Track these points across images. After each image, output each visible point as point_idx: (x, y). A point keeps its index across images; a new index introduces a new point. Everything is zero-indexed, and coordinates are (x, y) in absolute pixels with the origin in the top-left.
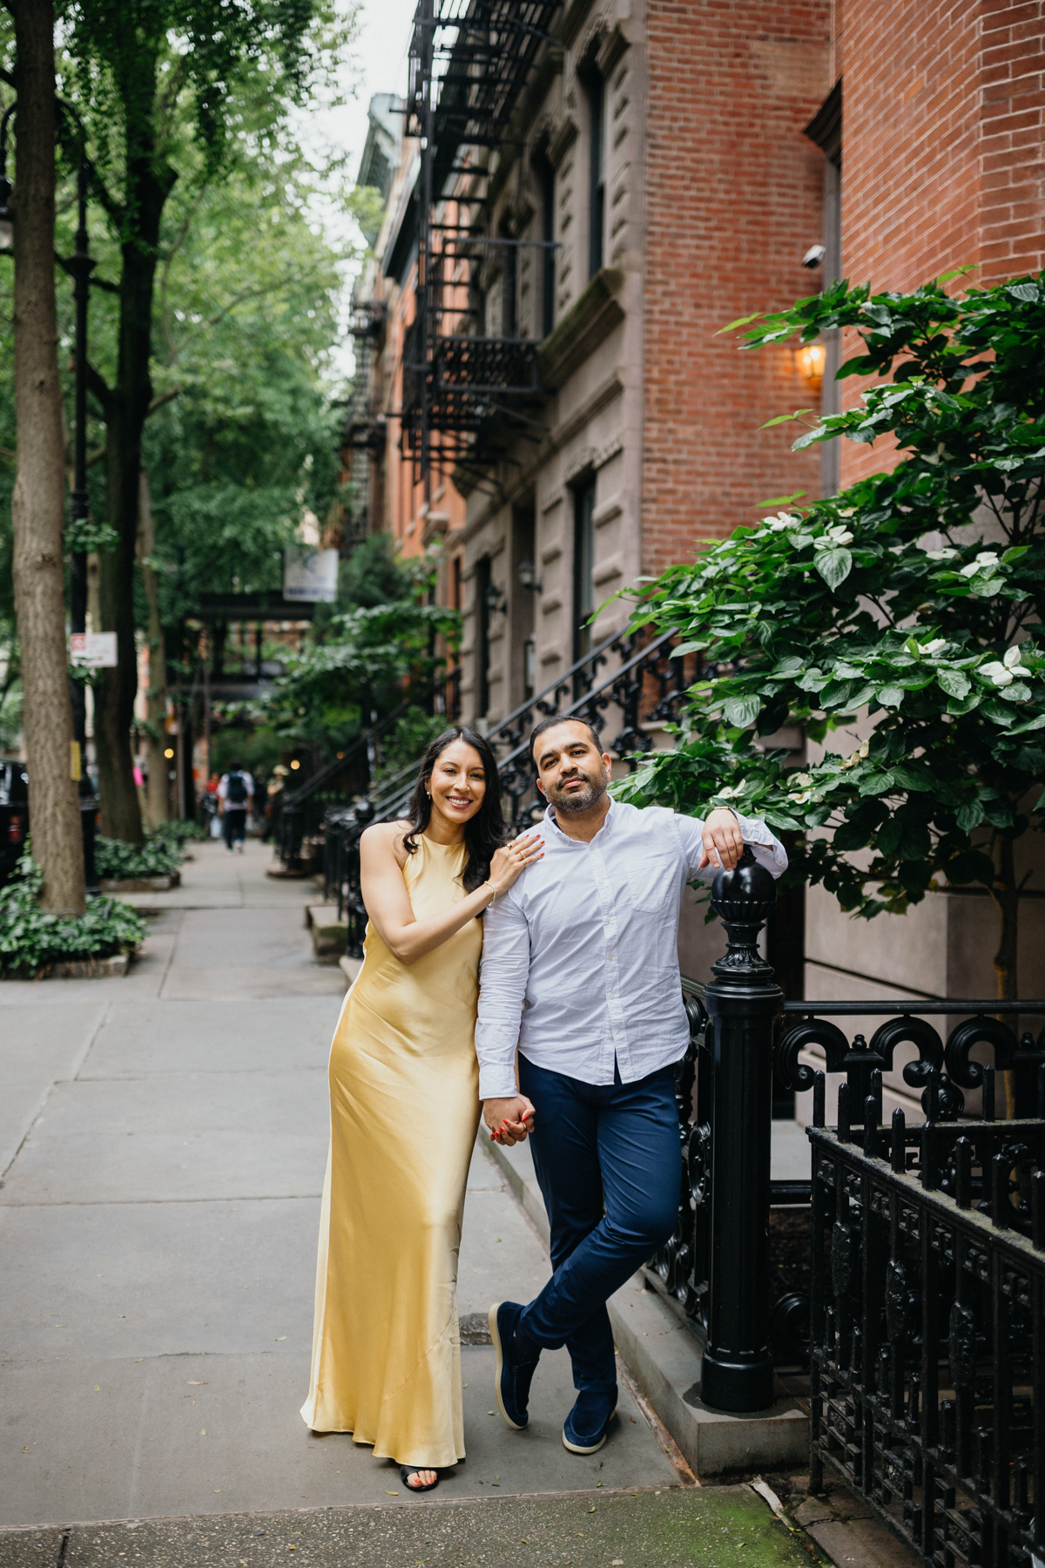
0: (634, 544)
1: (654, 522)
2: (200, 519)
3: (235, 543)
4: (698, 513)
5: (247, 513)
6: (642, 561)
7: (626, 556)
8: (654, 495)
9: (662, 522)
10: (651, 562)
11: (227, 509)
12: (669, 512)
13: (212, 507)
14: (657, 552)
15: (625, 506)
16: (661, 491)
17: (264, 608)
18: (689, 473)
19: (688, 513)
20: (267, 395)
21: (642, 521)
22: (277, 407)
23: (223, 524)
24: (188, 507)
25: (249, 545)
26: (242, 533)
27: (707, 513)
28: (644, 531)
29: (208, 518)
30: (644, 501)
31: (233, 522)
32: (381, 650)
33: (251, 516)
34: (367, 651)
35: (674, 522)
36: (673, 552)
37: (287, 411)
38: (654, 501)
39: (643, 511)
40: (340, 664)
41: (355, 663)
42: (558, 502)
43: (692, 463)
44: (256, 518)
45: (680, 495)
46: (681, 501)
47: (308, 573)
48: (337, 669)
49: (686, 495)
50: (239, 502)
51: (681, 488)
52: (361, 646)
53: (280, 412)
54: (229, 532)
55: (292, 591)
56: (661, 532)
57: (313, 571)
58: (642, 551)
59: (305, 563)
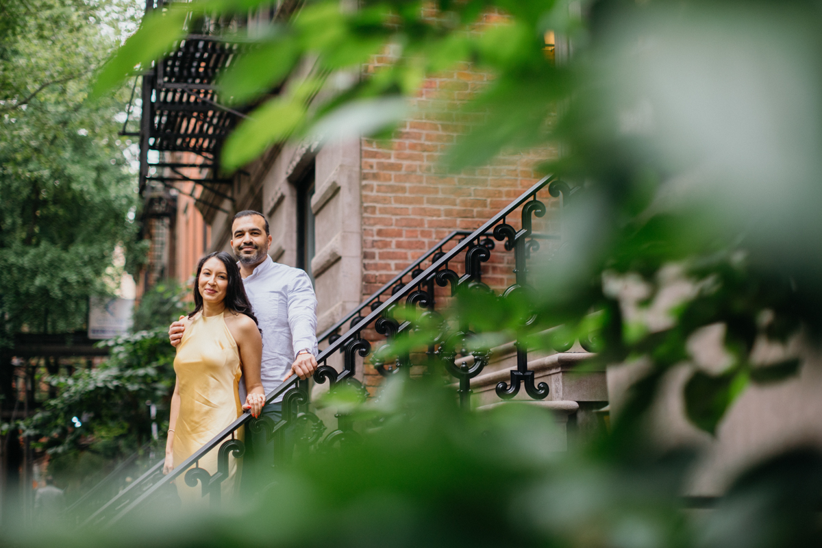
0: (354, 224)
1: (376, 200)
2: (15, 270)
3: (44, 291)
4: (425, 190)
5: (54, 266)
6: (363, 243)
7: (344, 238)
8: (375, 170)
9: (385, 200)
10: (374, 244)
11: (39, 262)
12: (393, 189)
13: (26, 261)
14: (380, 233)
15: (343, 182)
16: (382, 166)
17: (69, 346)
18: (413, 147)
19: (412, 190)
20: (74, 169)
21: (362, 199)
22: (82, 179)
23: (34, 273)
24: (6, 261)
25: (56, 292)
26: (50, 282)
27: (436, 191)
28: (364, 209)
29: (21, 269)
30: (364, 177)
31: (43, 273)
32: (141, 372)
33: (56, 268)
34: (129, 372)
35: (398, 200)
36: (399, 234)
37: (91, 183)
38: (375, 176)
39: (363, 187)
40: (100, 384)
41: (115, 383)
42: (282, 198)
43: (418, 137)
44: (62, 270)
45: (403, 172)
46: (407, 177)
47: (108, 315)
48: (97, 388)
49: (411, 171)
50: (49, 256)
51: (405, 163)
52: (124, 367)
53: (85, 183)
54: (39, 281)
55: (94, 331)
56: (383, 211)
57: (112, 314)
58: (363, 233)
59: (106, 308)
